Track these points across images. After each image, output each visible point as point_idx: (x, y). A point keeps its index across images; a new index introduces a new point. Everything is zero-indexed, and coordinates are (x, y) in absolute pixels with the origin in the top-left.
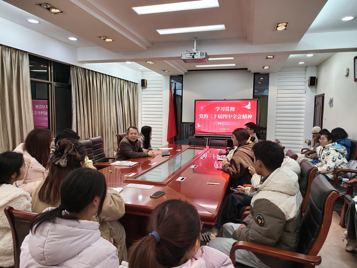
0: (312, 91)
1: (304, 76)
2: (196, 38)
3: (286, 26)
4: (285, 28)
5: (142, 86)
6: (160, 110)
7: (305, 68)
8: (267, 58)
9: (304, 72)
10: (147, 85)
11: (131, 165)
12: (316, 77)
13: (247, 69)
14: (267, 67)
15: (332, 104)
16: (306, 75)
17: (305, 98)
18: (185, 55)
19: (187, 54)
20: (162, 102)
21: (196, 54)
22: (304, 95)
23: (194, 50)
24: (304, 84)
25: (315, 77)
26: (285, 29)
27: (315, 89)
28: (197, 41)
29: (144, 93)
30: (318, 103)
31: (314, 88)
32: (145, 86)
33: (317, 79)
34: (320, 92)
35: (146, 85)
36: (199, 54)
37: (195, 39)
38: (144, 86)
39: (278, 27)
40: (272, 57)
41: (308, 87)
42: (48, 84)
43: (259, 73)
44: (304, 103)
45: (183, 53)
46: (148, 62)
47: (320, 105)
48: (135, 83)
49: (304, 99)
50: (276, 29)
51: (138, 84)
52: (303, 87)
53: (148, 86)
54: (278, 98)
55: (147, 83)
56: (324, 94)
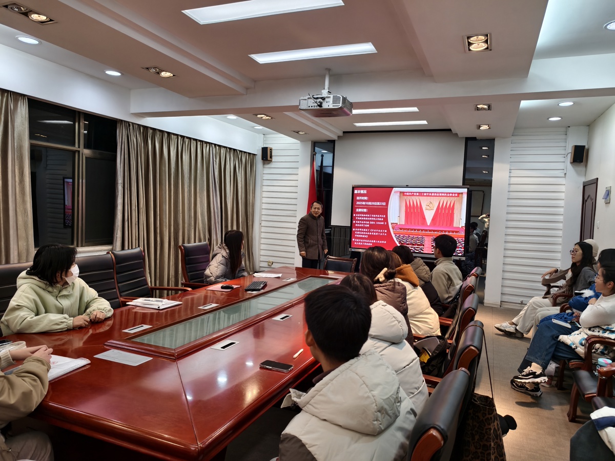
0: (578, 173)
1: (563, 144)
2: (329, 70)
3: (486, 42)
4: (485, 46)
5: (262, 159)
6: (293, 201)
7: (565, 128)
8: (478, 109)
9: (564, 137)
10: (273, 157)
11: (161, 308)
12: (586, 147)
13: (450, 130)
14: (485, 126)
15: (608, 199)
16: (567, 142)
17: (564, 186)
18: (306, 101)
19: (310, 100)
20: (296, 187)
21: (327, 100)
22: (562, 181)
23: (325, 93)
24: (563, 160)
25: (584, 146)
26: (487, 48)
27: (584, 169)
28: (330, 76)
29: (266, 171)
30: (589, 196)
31: (581, 168)
32: (269, 158)
33: (588, 150)
34: (591, 177)
35: (271, 157)
36: (331, 100)
37: (327, 72)
38: (267, 159)
39: (470, 44)
40: (486, 107)
41: (570, 166)
42: (74, 152)
43: (474, 139)
44: (562, 195)
45: (302, 98)
46: (259, 116)
47: (592, 199)
48: (249, 154)
49: (563, 188)
50: (470, 50)
51: (257, 156)
52: (561, 166)
53: (274, 159)
54: (512, 186)
55: (273, 155)
56: (597, 179)
